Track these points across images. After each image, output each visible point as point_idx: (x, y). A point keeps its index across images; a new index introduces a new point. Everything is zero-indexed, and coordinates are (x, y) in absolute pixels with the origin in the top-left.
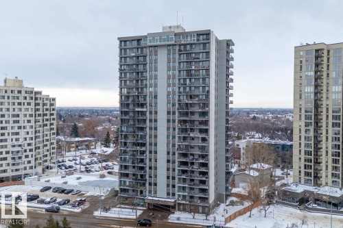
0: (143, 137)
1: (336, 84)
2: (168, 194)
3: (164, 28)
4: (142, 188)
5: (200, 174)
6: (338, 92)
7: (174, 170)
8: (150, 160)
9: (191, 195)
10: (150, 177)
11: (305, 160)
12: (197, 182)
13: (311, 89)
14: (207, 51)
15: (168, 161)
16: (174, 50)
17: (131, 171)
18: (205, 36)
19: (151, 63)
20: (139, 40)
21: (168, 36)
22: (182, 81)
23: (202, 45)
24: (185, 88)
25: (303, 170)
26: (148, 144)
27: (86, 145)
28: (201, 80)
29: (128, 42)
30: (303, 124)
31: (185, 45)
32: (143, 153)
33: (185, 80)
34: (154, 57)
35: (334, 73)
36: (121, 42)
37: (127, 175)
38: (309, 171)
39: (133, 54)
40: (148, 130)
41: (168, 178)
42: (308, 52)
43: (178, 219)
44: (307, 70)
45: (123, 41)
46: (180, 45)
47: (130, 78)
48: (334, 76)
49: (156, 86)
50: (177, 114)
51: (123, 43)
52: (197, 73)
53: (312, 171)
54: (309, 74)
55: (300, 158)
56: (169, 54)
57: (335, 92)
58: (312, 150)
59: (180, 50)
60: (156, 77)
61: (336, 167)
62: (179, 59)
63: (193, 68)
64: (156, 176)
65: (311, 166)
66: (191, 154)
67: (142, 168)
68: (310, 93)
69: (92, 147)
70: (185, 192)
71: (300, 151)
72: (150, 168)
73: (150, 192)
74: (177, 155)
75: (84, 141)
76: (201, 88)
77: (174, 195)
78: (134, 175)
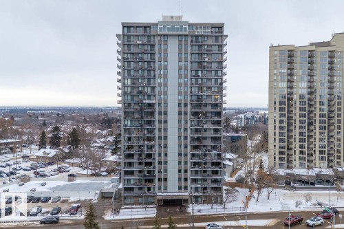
0: (151, 131)
1: (302, 81)
2: (180, 188)
3: (164, 17)
4: (150, 185)
5: (212, 165)
6: (304, 88)
7: (186, 163)
8: (160, 155)
9: (204, 186)
10: (160, 172)
11: (280, 147)
12: (210, 173)
13: (284, 85)
14: (219, 43)
15: (180, 154)
16: (186, 41)
17: (136, 168)
18: (217, 29)
19: (160, 53)
20: (146, 27)
21: (173, 26)
22: (193, 73)
23: (214, 38)
24: (196, 80)
25: (277, 156)
26: (157, 138)
27: (11, 149)
28: (213, 72)
29: (132, 29)
30: (278, 116)
31: (197, 36)
32: (151, 147)
33: (197, 71)
34: (163, 47)
35: (301, 71)
36: (124, 27)
37: (132, 173)
38: (283, 156)
39: (140, 42)
40: (157, 123)
41: (180, 171)
42: (281, 52)
43: (199, 211)
44: (281, 68)
45: (127, 27)
46: (192, 36)
47: (134, 67)
48: (301, 74)
49: (166, 77)
50: (189, 106)
51: (126, 29)
52: (209, 65)
53: (286, 156)
54: (283, 71)
55: (275, 146)
56: (180, 44)
57: (302, 88)
58: (286, 138)
59: (192, 41)
60: (166, 68)
61: (302, 151)
62: (192, 50)
63: (206, 60)
64: (166, 171)
65: (285, 152)
66: (204, 146)
67: (149, 164)
68: (284, 88)
69: (18, 150)
70: (198, 184)
71: (275, 139)
72: (160, 163)
73: (160, 188)
74: (189, 147)
75: (8, 143)
76: (213, 81)
77: (186, 188)
78: (140, 172)
